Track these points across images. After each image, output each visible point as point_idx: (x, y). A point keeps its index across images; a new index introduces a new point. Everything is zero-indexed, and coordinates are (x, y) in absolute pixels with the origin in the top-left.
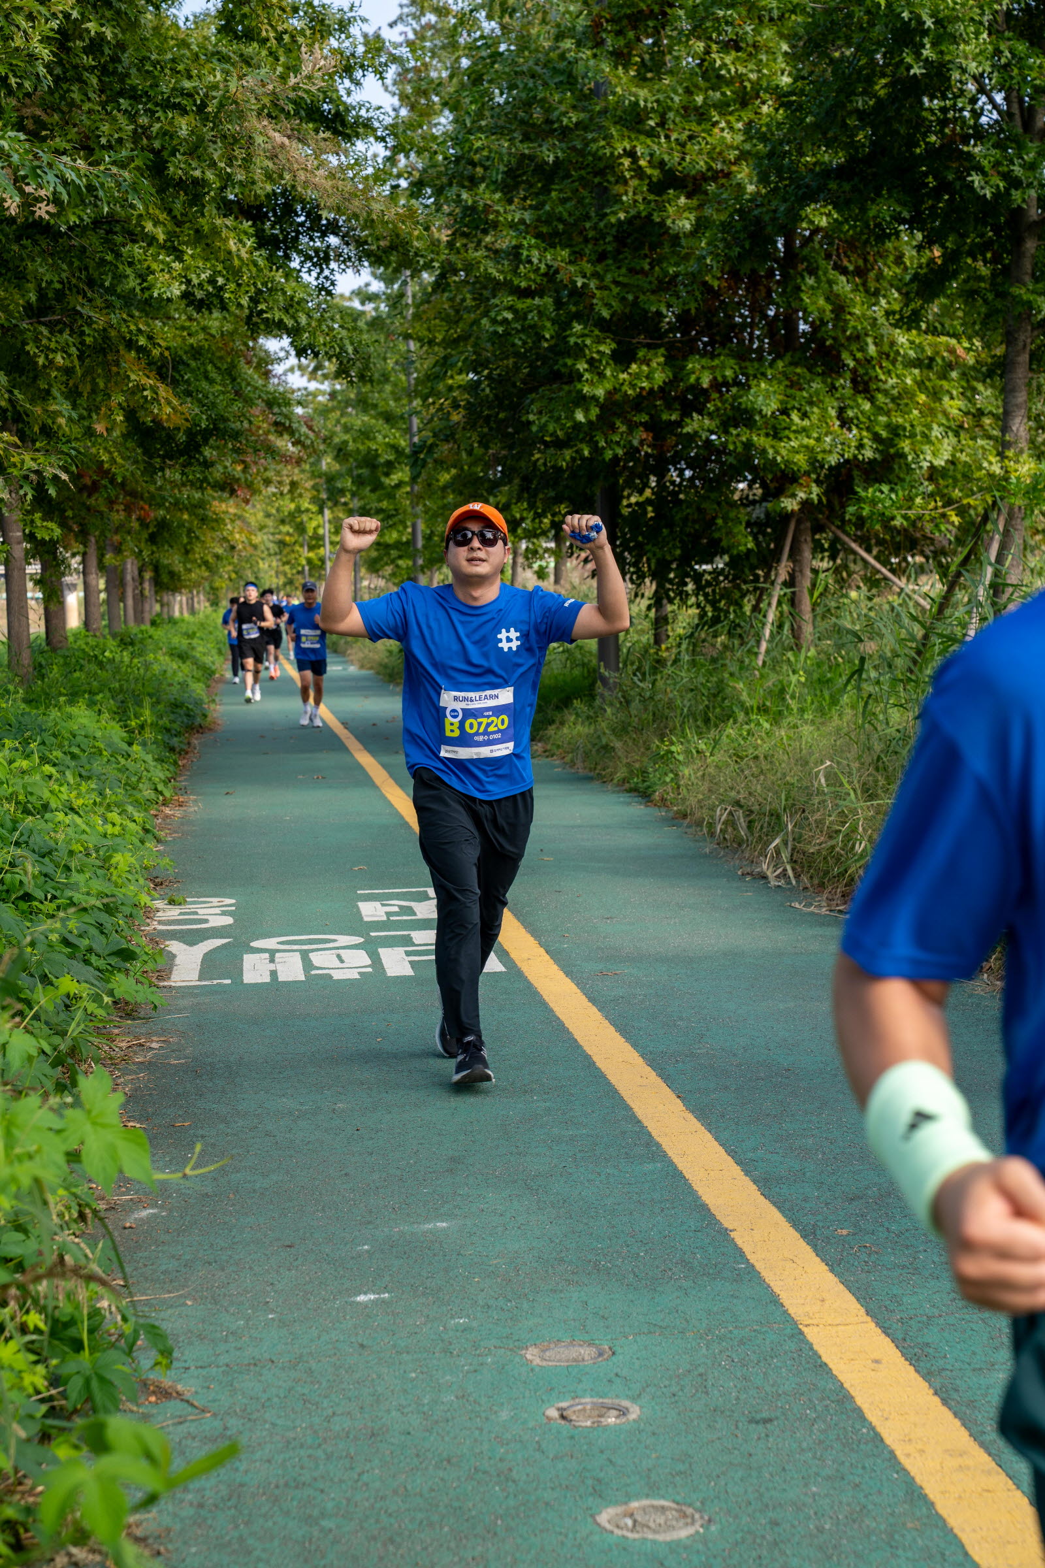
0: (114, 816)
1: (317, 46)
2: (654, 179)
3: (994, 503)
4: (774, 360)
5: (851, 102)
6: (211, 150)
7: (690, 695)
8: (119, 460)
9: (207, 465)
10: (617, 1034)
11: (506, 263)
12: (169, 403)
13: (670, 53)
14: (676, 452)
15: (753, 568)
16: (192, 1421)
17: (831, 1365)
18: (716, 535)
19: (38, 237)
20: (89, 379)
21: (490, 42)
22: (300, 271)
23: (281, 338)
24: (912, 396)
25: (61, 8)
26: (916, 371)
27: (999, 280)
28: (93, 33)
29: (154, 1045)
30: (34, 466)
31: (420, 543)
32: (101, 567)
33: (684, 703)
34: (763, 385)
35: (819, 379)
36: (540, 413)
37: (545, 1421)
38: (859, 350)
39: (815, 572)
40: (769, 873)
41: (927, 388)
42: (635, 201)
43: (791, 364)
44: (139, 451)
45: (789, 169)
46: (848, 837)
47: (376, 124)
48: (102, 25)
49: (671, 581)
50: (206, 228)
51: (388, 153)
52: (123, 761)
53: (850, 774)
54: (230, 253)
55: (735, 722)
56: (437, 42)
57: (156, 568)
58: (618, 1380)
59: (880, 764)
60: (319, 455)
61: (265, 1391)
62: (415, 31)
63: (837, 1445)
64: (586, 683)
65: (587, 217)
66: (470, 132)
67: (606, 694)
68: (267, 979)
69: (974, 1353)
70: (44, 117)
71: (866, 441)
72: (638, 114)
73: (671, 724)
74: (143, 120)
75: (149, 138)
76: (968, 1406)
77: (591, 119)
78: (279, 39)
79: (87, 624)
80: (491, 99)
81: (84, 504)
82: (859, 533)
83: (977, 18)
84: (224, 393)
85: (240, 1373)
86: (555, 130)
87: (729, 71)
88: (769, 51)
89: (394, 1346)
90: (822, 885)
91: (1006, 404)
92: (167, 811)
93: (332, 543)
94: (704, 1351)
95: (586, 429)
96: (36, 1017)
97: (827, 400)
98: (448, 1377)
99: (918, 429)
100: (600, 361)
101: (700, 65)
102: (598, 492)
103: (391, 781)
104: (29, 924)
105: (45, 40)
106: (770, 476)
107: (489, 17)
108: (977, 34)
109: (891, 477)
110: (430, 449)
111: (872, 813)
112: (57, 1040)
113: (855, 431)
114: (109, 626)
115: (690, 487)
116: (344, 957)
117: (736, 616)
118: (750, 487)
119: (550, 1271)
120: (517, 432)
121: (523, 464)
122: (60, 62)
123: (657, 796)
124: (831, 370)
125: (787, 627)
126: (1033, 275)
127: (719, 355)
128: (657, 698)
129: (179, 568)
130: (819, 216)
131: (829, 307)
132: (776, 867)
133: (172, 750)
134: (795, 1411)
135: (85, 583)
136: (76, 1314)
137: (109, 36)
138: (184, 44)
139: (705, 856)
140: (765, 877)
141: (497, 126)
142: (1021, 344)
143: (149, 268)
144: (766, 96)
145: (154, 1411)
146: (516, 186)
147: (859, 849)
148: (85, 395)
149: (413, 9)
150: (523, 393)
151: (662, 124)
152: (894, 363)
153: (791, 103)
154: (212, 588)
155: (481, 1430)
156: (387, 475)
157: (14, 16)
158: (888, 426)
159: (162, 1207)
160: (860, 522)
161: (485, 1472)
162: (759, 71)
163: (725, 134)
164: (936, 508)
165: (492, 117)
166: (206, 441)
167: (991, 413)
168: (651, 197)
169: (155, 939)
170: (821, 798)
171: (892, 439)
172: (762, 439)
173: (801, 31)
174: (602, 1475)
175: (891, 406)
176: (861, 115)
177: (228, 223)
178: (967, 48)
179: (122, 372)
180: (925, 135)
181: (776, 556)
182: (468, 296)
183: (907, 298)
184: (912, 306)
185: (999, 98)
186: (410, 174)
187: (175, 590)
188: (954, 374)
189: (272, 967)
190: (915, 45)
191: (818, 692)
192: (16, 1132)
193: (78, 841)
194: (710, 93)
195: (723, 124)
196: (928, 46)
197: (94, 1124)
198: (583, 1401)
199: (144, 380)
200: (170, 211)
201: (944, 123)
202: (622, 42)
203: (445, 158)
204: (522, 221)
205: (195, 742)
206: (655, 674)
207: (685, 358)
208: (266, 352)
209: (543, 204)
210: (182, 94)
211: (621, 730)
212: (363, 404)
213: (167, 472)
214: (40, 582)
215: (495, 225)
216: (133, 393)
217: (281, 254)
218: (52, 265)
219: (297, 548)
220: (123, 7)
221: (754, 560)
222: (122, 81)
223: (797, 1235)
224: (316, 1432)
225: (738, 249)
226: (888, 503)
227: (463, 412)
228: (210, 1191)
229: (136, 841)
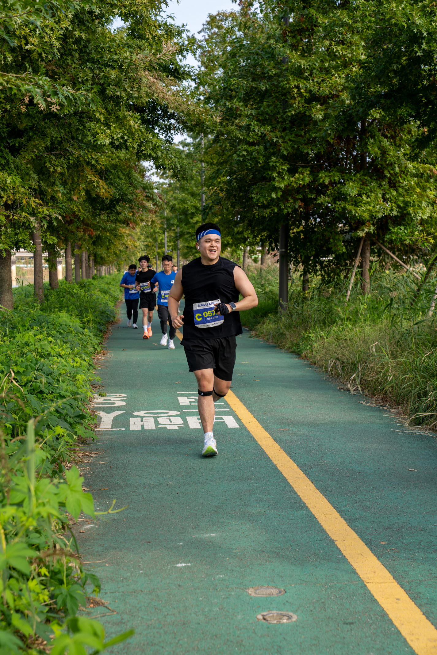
0: (77, 359)
1: (169, 41)
2: (307, 98)
4: (355, 174)
5: (391, 66)
6: (124, 84)
7: (318, 313)
8: (82, 211)
9: (118, 213)
10: (287, 456)
11: (244, 131)
12: (104, 188)
13: (315, 45)
14: (314, 211)
15: (345, 260)
16: (109, 615)
17: (378, 600)
18: (330, 246)
19: (51, 119)
20: (71, 177)
21: (239, 40)
22: (158, 134)
23: (150, 161)
24: (414, 189)
25: (64, 26)
26: (416, 179)
28: (77, 36)
29: (93, 455)
30: (48, 213)
32: (73, 255)
33: (315, 316)
34: (351, 184)
35: (374, 182)
36: (257, 194)
37: (257, 620)
38: (391, 170)
39: (371, 262)
40: (351, 389)
41: (420, 186)
42: (299, 107)
43: (363, 175)
44: (90, 207)
45: (364, 94)
46: (385, 374)
47: (192, 74)
48: (81, 33)
49: (310, 265)
50: (121, 116)
51: (196, 85)
52: (81, 336)
53: (386, 348)
54: (130, 126)
55: (337, 325)
56: (218, 40)
57: (95, 255)
58: (287, 604)
59: (399, 344)
60: (163, 209)
61: (138, 604)
62: (208, 35)
63: (381, 635)
64: (274, 307)
65: (279, 113)
66: (230, 77)
67: (283, 311)
68: (140, 429)
70: (56, 70)
71: (394, 208)
72: (301, 71)
73: (309, 325)
74: (97, 72)
75: (99, 78)
77: (281, 72)
78: (154, 38)
79: (66, 278)
80: (239, 64)
81: (66, 229)
82: (390, 246)
84: (125, 184)
85: (129, 596)
86: (266, 77)
87: (339, 53)
88: (356, 45)
89: (193, 586)
90: (373, 394)
92: (99, 357)
93: (168, 246)
94: (324, 592)
95: (276, 201)
96: (45, 443)
97: (378, 190)
98: (216, 600)
99: (416, 203)
100: (283, 173)
101: (327, 51)
102: (280, 227)
104: (42, 404)
105: (58, 38)
106: (353, 222)
107: (239, 30)
109: (404, 223)
110: (211, 208)
111: (395, 364)
112: (53, 452)
113: (389, 204)
114: (76, 279)
115: (319, 226)
116: (172, 420)
117: (338, 280)
118: (344, 226)
119: (259, 556)
120: (247, 201)
121: (249, 215)
122: (63, 48)
123: (303, 355)
124: (380, 178)
125: (359, 286)
127: (333, 171)
128: (304, 313)
129: (104, 255)
130: (376, 114)
131: (379, 152)
132: (354, 386)
133: (101, 331)
134: (363, 619)
135: (66, 261)
136: (61, 568)
137: (84, 37)
138: (113, 40)
139: (324, 381)
140: (349, 390)
141: (242, 75)
143: (96, 132)
144: (355, 64)
145: (93, 611)
146: (249, 100)
147: (389, 379)
148: (69, 184)
149: (208, 26)
150: (250, 186)
151: (311, 75)
152: (406, 175)
153: (365, 67)
154: (118, 264)
155: (229, 623)
156: (192, 218)
157: (45, 29)
158: (403, 202)
159: (96, 524)
160: (391, 241)
161: (231, 642)
162: (352, 53)
163: (337, 79)
164: (423, 237)
165: (240, 71)
166: (118, 203)
168: (306, 105)
169: (94, 410)
170: (373, 358)
171: (405, 207)
172: (350, 206)
173: (370, 37)
174: (281, 644)
175: (405, 193)
176: (395, 72)
177: (130, 114)
179: (85, 175)
180: (422, 81)
181: (355, 255)
182: (228, 145)
183: (413, 148)
184: (415, 152)
186: (205, 94)
187: (102, 264)
188: (432, 180)
189: (142, 423)
190: (419, 43)
191: (372, 313)
192: (39, 493)
193: (63, 369)
194: (331, 62)
195: (336, 75)
196: (424, 44)
197: (71, 490)
198: (273, 612)
199: (94, 179)
200: (106, 109)
201: (430, 75)
202: (295, 41)
203: (220, 88)
204: (251, 114)
205: (110, 328)
206: (303, 303)
207: (318, 172)
208: (144, 167)
209: (260, 107)
210: (113, 61)
211: (289, 327)
212: (183, 189)
213: (102, 216)
214: (48, 261)
215: (240, 116)
216: (89, 184)
217: (151, 126)
218: (57, 131)
219: (153, 248)
220: (90, 25)
221: (345, 257)
222: (88, 55)
223: (363, 544)
224: (160, 622)
225: (342, 127)
226: (403, 234)
227: (224, 193)
228: (116, 517)
229: (86, 369)
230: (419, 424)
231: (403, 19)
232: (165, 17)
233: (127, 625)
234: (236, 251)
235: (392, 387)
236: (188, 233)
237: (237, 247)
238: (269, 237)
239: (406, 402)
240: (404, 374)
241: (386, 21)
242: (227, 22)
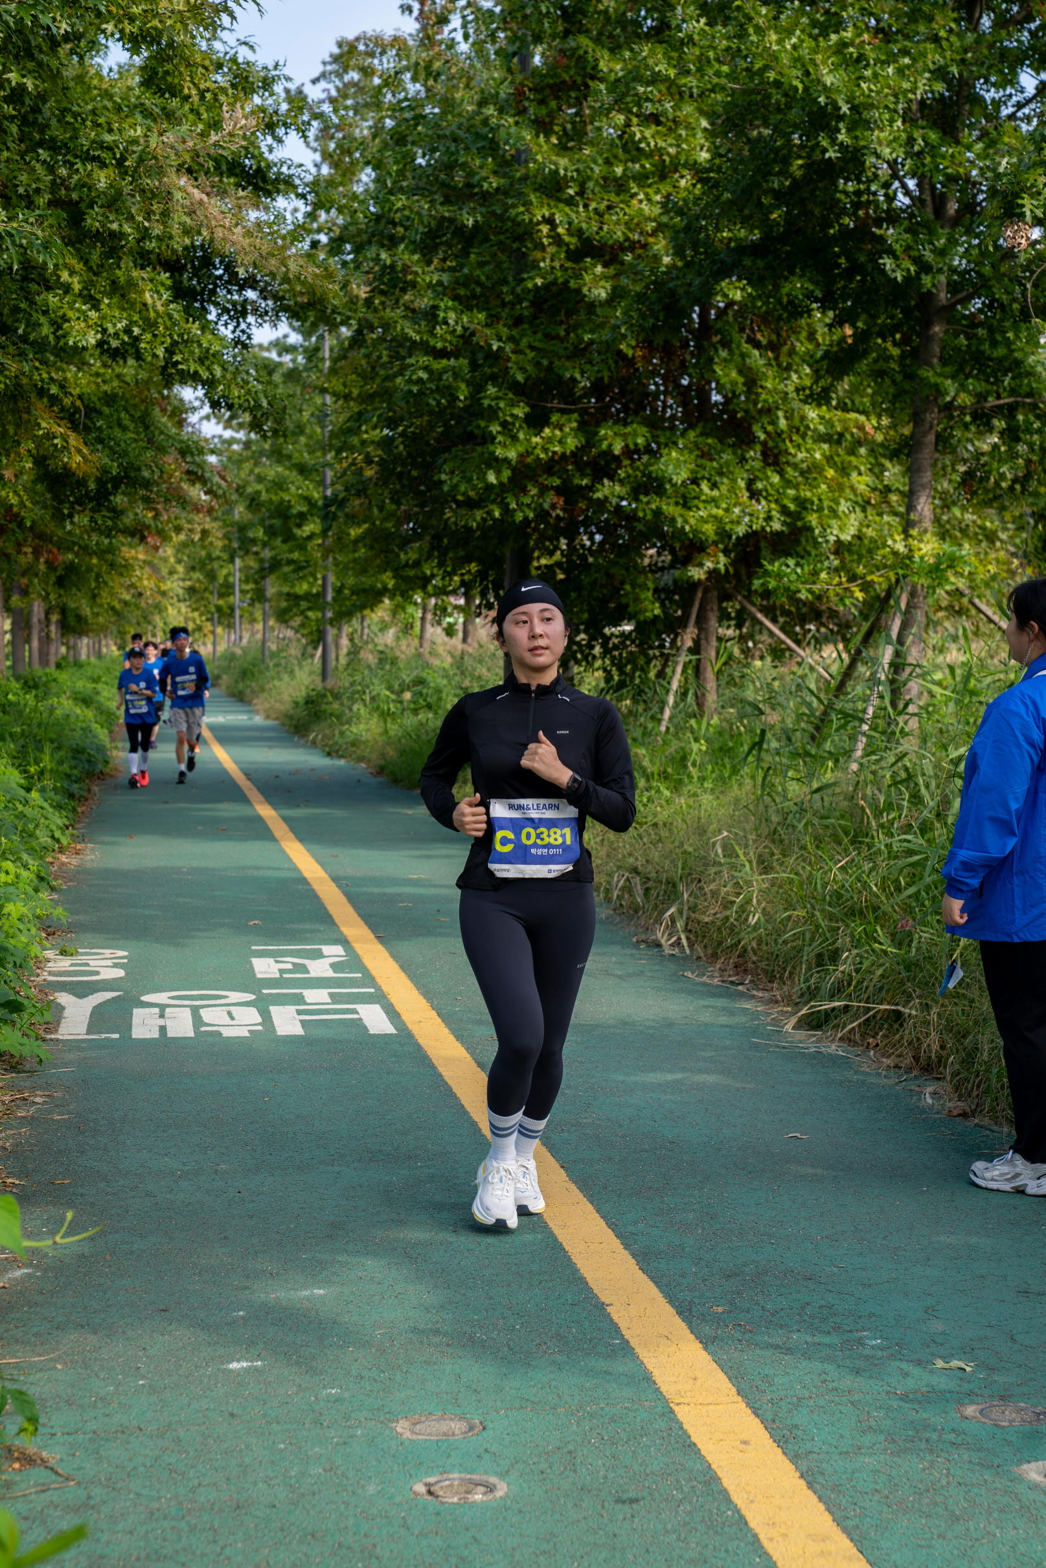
0: (8, 865)
1: (238, 105)
2: (572, 247)
3: (898, 581)
4: (685, 430)
5: (767, 181)
6: (129, 204)
8: (28, 504)
9: (117, 513)
11: (423, 323)
12: (79, 451)
13: (591, 123)
14: (587, 516)
15: (659, 634)
16: (56, 1489)
17: (699, 1446)
18: (624, 601)
21: (414, 104)
22: (216, 324)
23: (196, 388)
24: (820, 470)
26: (826, 446)
27: (908, 361)
28: (14, 83)
29: (38, 1100)
31: (329, 597)
32: (7, 609)
34: (674, 454)
35: (730, 451)
36: (452, 473)
37: (412, 1496)
38: (769, 423)
39: (721, 640)
40: (663, 941)
41: (835, 463)
42: (553, 268)
43: (702, 434)
44: (48, 496)
45: (705, 243)
46: (743, 909)
47: (297, 182)
48: (23, 76)
49: (578, 644)
50: (122, 279)
51: (309, 208)
52: (20, 807)
53: (746, 846)
54: (145, 305)
56: (360, 101)
57: (64, 611)
58: (487, 1456)
59: (776, 836)
60: (231, 505)
61: (131, 1460)
62: (337, 88)
63: (701, 1528)
65: (505, 282)
66: (391, 192)
68: (156, 1035)
69: (842, 1436)
71: (774, 513)
72: (558, 183)
74: (63, 172)
75: (67, 189)
76: (833, 1490)
77: (512, 185)
78: (202, 96)
80: (413, 161)
82: (764, 603)
83: (892, 106)
84: (136, 441)
85: (108, 1440)
86: (476, 194)
87: (648, 145)
88: (688, 127)
89: (264, 1416)
90: (714, 956)
91: (911, 483)
92: (64, 859)
93: (242, 591)
94: (575, 1427)
95: (497, 490)
97: (737, 471)
98: (317, 1449)
99: (826, 503)
100: (513, 424)
101: (620, 137)
102: (508, 554)
103: (291, 835)
106: (679, 545)
107: (414, 79)
108: (891, 121)
109: (799, 549)
110: (342, 503)
111: (766, 885)
113: (763, 502)
114: (13, 668)
115: (599, 552)
116: (234, 1014)
117: (641, 682)
118: (659, 554)
119: (425, 1342)
120: (429, 490)
121: (434, 522)
124: (742, 442)
125: (690, 694)
126: (941, 359)
127: (632, 422)
129: (87, 611)
130: (735, 291)
131: (741, 380)
132: (670, 936)
133: (71, 796)
134: (662, 1491)
137: (30, 87)
138: (107, 94)
140: (659, 945)
141: (418, 188)
142: (927, 426)
143: (64, 316)
144: (685, 172)
145: (18, 1478)
146: (435, 247)
147: (753, 920)
149: (336, 67)
150: (436, 453)
151: (581, 193)
152: (804, 436)
153: (709, 179)
155: (347, 1504)
156: (299, 526)
158: (796, 499)
159: (37, 1267)
160: (767, 594)
161: (349, 1548)
162: (678, 146)
163: (643, 206)
164: (840, 584)
165: (414, 178)
166: (116, 487)
167: (897, 490)
168: (568, 264)
169: (45, 990)
170: (717, 868)
171: (799, 513)
172: (672, 507)
173: (720, 109)
174: (466, 1553)
175: (800, 479)
176: (778, 195)
177: (145, 276)
178: (882, 135)
179: (32, 419)
180: (839, 216)
181: (683, 622)
182: (385, 353)
183: (817, 375)
184: (822, 383)
185: (911, 184)
186: (330, 230)
187: (81, 633)
188: (863, 451)
189: (161, 1022)
190: (830, 129)
191: (719, 761)
194: (630, 164)
195: (641, 196)
196: (843, 131)
198: (451, 1476)
199: (55, 428)
200: (86, 262)
201: (857, 205)
202: (544, 111)
203: (366, 216)
204: (440, 283)
205: (95, 789)
207: (598, 424)
208: (181, 400)
209: (462, 266)
210: (102, 148)
212: (278, 455)
213: (76, 519)
215: (413, 285)
216: (43, 441)
217: (197, 305)
219: (207, 595)
220: (45, 59)
221: (660, 626)
222: (42, 132)
223: (673, 1311)
224: (180, 1503)
225: (652, 321)
226: (793, 577)
227: (376, 468)
228: (86, 1251)
229: (30, 890)
230: (818, 1027)
231: (794, 72)
232: (233, 43)
233: (99, 1512)
234: (404, 609)
235: (760, 941)
236: (290, 562)
237: (408, 599)
238: (482, 575)
239: (791, 974)
240: (786, 909)
241: (755, 74)
242: (385, 60)
